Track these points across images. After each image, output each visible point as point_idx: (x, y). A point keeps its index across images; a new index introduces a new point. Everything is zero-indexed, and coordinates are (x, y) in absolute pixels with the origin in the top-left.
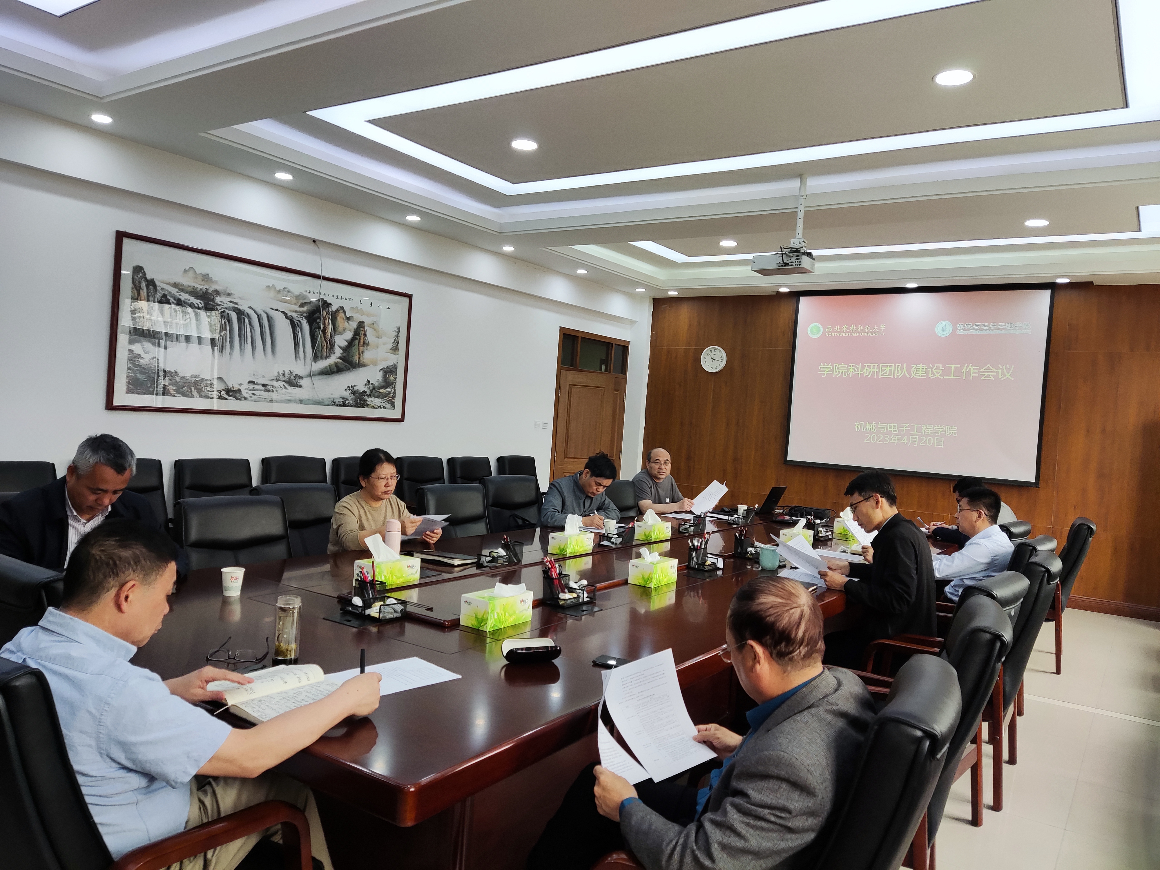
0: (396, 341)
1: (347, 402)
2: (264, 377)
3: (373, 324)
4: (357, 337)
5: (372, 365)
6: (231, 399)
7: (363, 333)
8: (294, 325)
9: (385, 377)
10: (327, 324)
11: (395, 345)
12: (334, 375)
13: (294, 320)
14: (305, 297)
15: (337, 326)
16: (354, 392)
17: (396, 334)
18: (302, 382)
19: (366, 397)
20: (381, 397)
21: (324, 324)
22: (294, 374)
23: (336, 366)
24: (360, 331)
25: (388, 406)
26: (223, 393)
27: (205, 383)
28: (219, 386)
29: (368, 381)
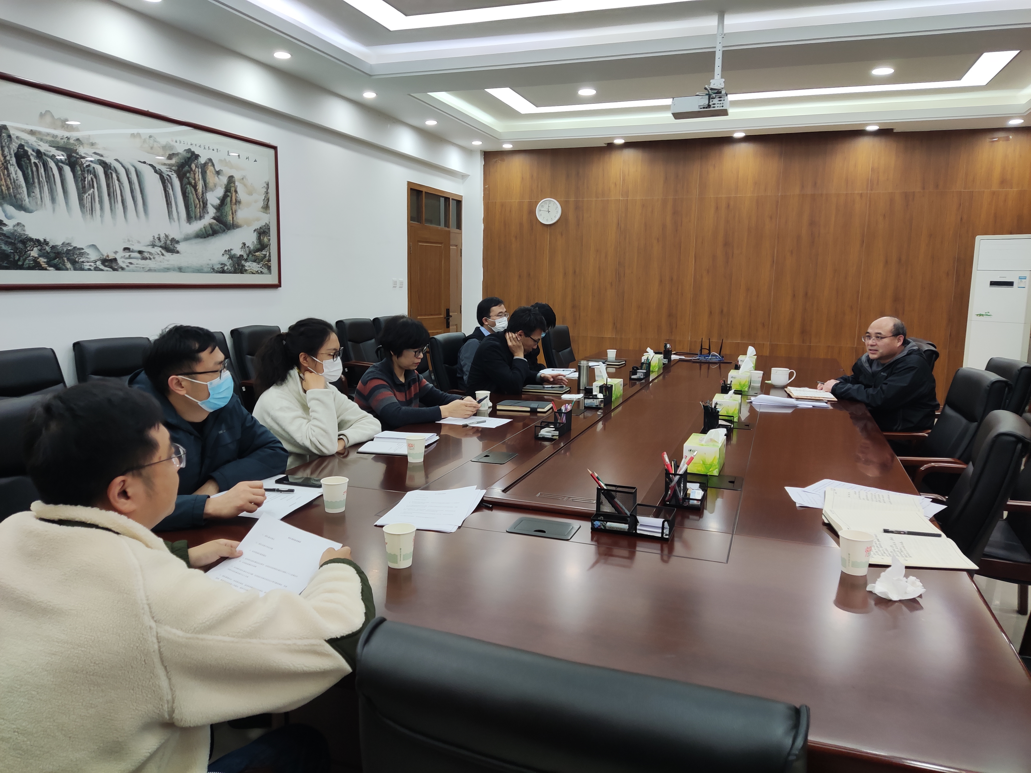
0: (266, 199)
1: (226, 268)
2: (139, 242)
3: (243, 179)
4: (229, 194)
5: (245, 226)
6: (107, 271)
7: (234, 190)
8: (164, 181)
9: (259, 238)
10: (197, 179)
11: (266, 203)
12: (210, 237)
13: (164, 175)
14: (171, 147)
15: (207, 181)
16: (232, 257)
17: (266, 190)
18: (179, 247)
19: (243, 262)
20: (257, 261)
21: (195, 179)
22: (170, 238)
23: (211, 228)
24: (231, 187)
25: (265, 270)
26: (99, 263)
27: (78, 252)
28: (93, 255)
29: (244, 244)
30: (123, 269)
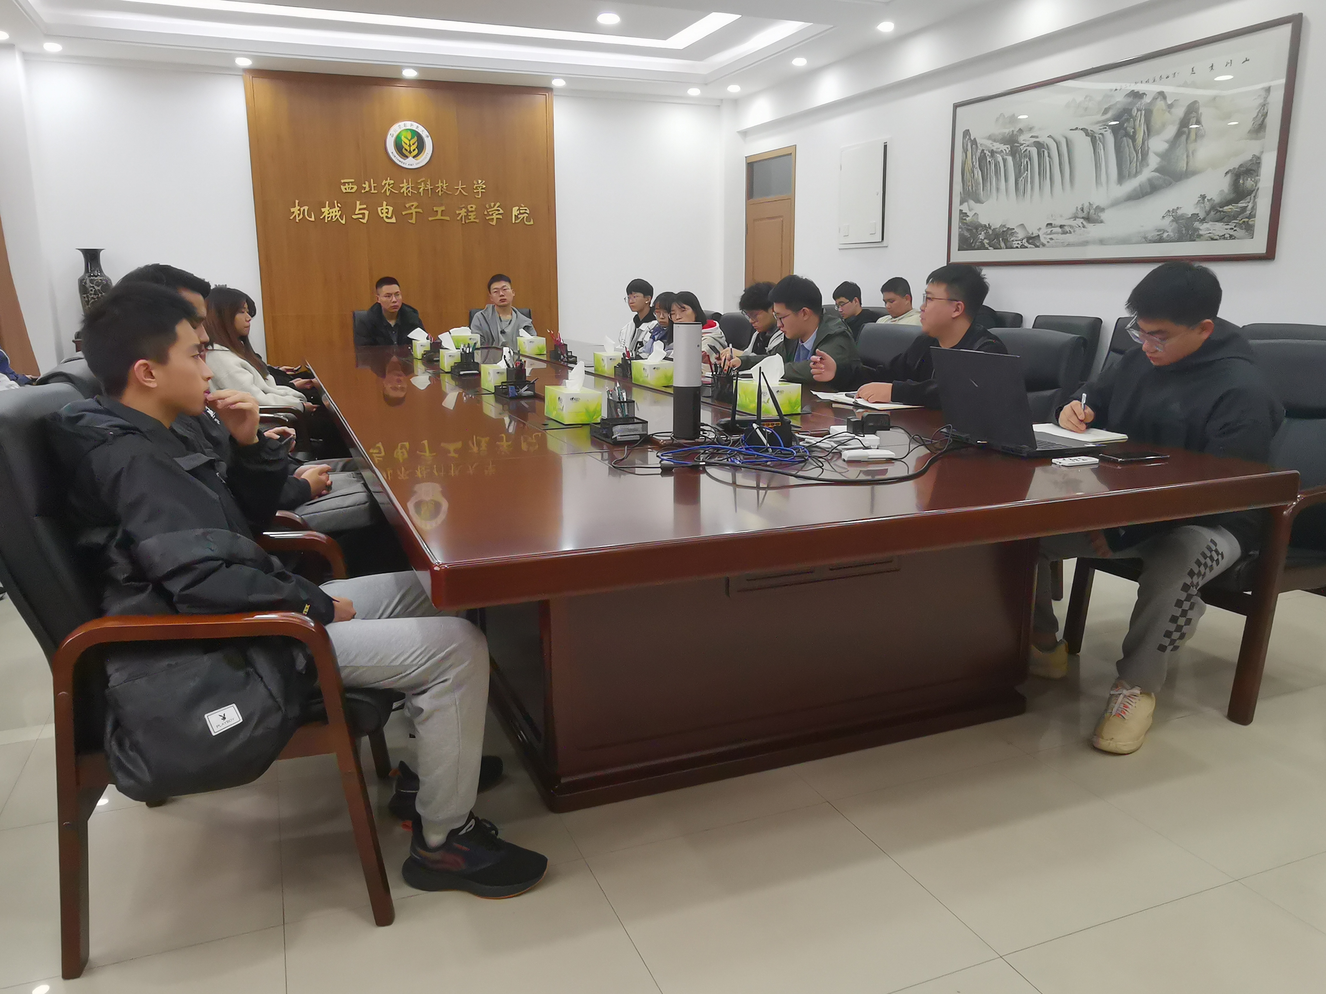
0: (1258, 117)
1: (1165, 235)
2: (1062, 216)
4: (1186, 129)
5: (1209, 170)
6: (1030, 248)
7: (1193, 122)
8: (1096, 141)
9: (1235, 185)
10: (1138, 126)
11: (1258, 124)
12: (1146, 197)
13: (1098, 134)
14: (1109, 99)
15: (1152, 123)
16: (1177, 219)
17: (1260, 103)
18: (1103, 216)
19: (1196, 224)
20: (1226, 219)
21: (1135, 127)
22: (1095, 206)
23: (1150, 184)
24: (1189, 119)
25: (1240, 232)
26: (1025, 241)
27: (1010, 232)
28: (1021, 234)
29: (1203, 197)
30: (1044, 245)
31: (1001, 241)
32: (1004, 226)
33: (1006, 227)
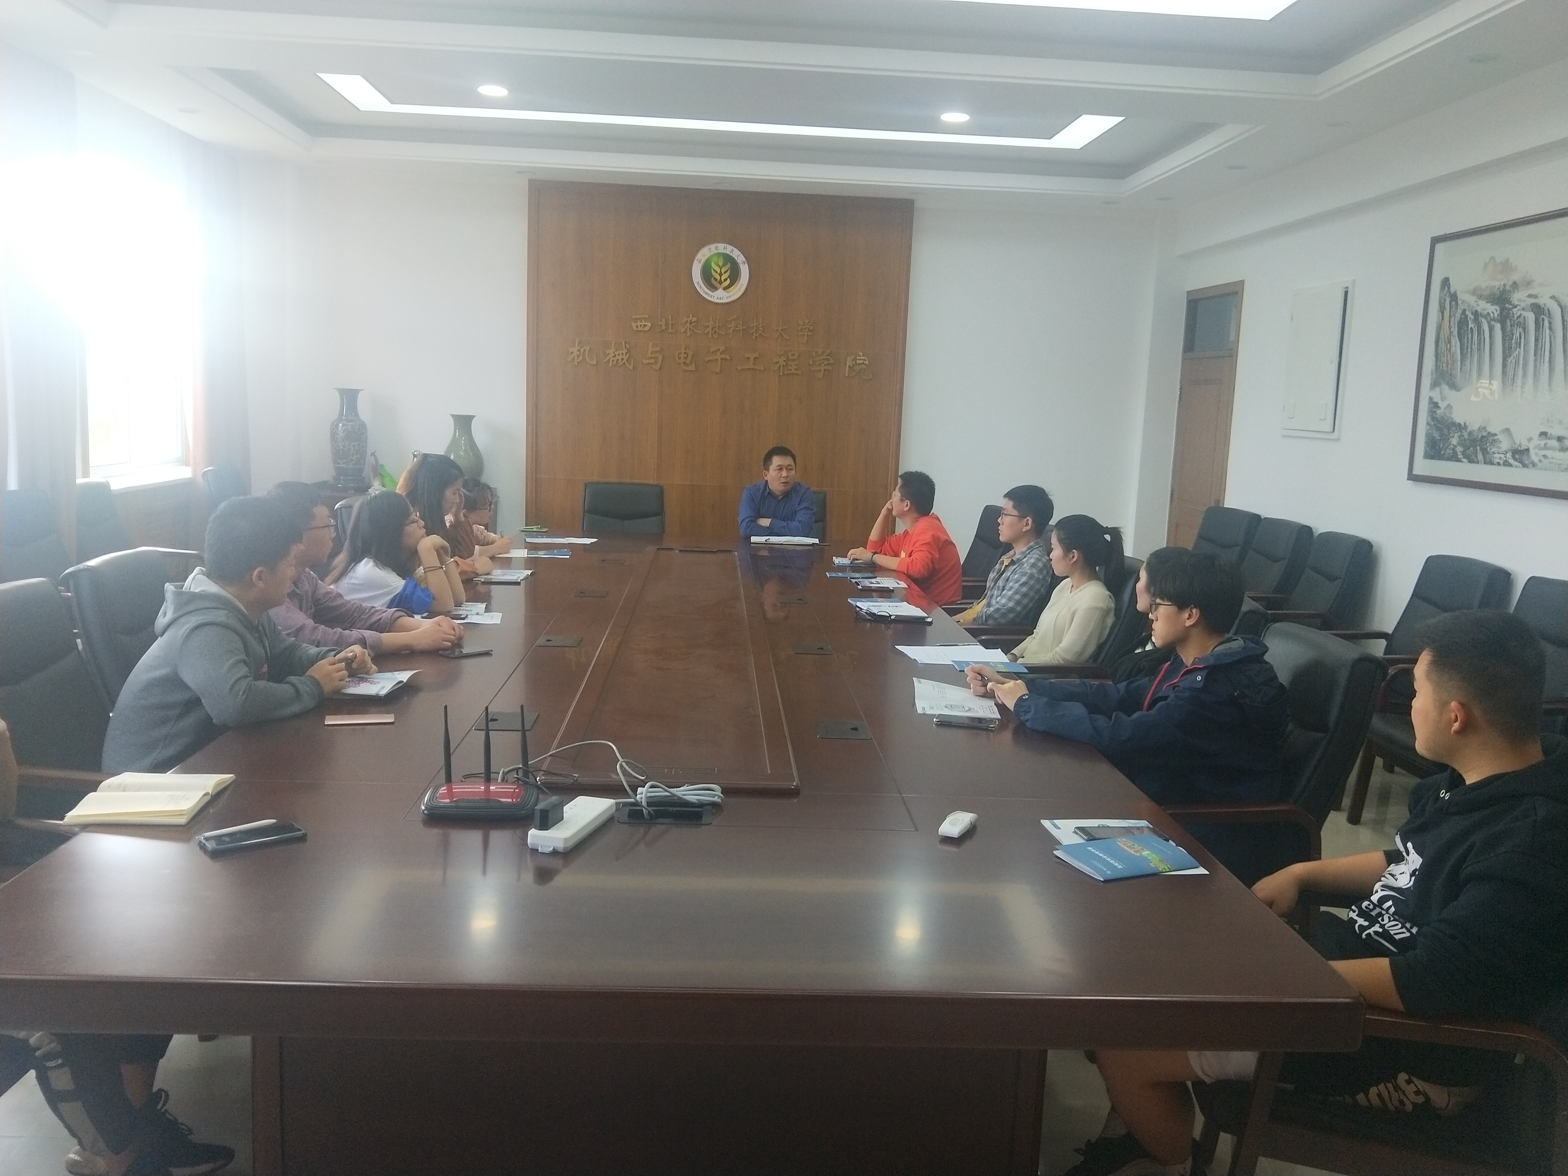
26: (1509, 455)
27: (1491, 438)
28: (1505, 445)
30: (1534, 465)
31: (1479, 451)
32: (1484, 428)
33: (1486, 431)
